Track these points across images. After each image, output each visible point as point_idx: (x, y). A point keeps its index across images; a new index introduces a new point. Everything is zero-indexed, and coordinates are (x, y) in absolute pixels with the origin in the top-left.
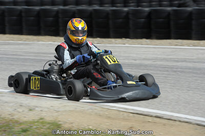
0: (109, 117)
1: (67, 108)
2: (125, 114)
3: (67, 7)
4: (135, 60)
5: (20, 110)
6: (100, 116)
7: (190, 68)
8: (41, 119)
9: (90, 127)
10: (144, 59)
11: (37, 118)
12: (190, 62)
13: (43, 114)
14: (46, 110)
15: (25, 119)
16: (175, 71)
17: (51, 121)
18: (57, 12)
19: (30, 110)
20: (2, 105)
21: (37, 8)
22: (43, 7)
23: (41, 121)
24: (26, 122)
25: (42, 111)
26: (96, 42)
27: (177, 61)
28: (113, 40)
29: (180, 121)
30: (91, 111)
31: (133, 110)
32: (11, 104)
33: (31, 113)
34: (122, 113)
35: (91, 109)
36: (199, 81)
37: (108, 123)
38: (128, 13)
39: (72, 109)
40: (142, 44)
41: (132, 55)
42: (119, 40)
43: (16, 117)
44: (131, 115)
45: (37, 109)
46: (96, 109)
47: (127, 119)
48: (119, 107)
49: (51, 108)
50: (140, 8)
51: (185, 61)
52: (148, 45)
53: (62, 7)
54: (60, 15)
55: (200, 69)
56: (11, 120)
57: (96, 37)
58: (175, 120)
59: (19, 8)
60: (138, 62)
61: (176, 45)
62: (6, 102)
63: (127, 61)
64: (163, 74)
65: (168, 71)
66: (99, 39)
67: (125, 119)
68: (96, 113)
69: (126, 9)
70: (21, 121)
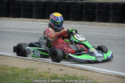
7: (27, 33)
12: (28, 30)
16: (18, 35)
27: (21, 30)
29: (13, 57)
36: (29, 39)
51: (25, 29)
52: (7, 20)
55: (32, 34)
58: (10, 57)
61: (23, 21)
64: (11, 36)
65: (14, 34)
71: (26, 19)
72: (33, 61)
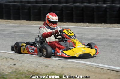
0: (95, 72)
1: (68, 66)
2: (105, 71)
3: (68, 5)
4: (111, 37)
5: (40, 67)
6: (89, 71)
8: (53, 72)
10: (117, 36)
11: (50, 72)
13: (54, 70)
14: (56, 67)
15: (43, 72)
17: (59, 73)
18: (62, 7)
19: (46, 67)
20: (29, 64)
21: (50, 5)
22: (53, 5)
23: (53, 73)
24: (44, 74)
25: (53, 67)
26: (86, 26)
28: (97, 25)
30: (83, 68)
31: (109, 68)
32: (34, 63)
33: (47, 69)
34: (103, 70)
37: (94, 76)
38: (106, 8)
39: (71, 67)
40: (115, 27)
41: (108, 34)
42: (100, 25)
43: (37, 71)
44: (109, 71)
45: (50, 66)
46: (86, 67)
47: (106, 74)
48: (101, 66)
49: (59, 66)
50: (114, 5)
53: (65, 4)
54: (64, 9)
56: (35, 73)
57: (86, 23)
59: (39, 5)
60: (112, 38)
62: (32, 62)
63: (105, 38)
66: (87, 24)
67: (104, 74)
68: (86, 70)
69: (105, 5)
70: (41, 73)
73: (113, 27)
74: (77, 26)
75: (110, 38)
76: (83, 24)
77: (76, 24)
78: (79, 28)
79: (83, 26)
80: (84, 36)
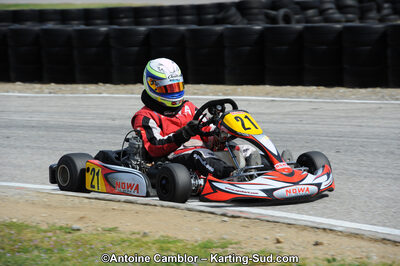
0: (49, 205)
4: (114, 120)
9: (14, 220)
26: (47, 91)
28: (80, 87)
30: (18, 197)
35: (19, 194)
40: (132, 93)
41: (108, 111)
42: (92, 87)
44: (87, 201)
46: (27, 194)
60: (117, 122)
61: (195, 94)
68: (27, 200)
71: (203, 86)
72: (226, 219)
73: (127, 93)
74: (20, 92)
75: (110, 122)
76: (38, 86)
77: (19, 85)
78: (26, 97)
79: (37, 93)
80: (36, 118)
